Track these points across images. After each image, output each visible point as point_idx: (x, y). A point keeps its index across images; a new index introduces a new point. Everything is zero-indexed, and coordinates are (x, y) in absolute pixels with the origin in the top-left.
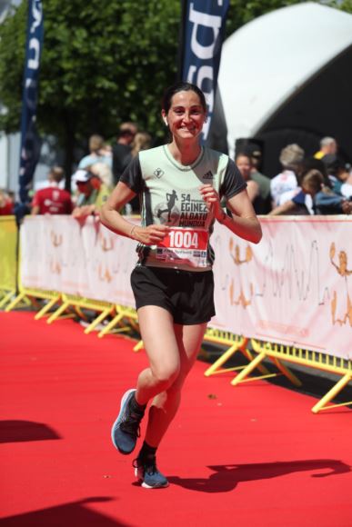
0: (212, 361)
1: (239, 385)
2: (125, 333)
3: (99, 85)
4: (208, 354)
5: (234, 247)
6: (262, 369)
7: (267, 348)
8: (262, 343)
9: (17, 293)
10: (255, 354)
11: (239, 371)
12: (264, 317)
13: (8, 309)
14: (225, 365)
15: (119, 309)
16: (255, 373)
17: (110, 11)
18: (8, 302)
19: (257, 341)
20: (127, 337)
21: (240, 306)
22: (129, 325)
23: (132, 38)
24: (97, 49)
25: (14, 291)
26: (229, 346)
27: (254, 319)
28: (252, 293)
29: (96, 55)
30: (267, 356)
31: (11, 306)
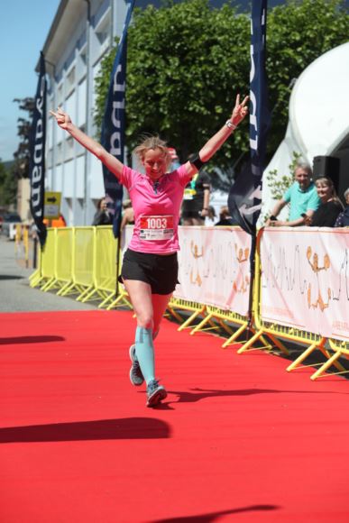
0: (293, 357)
1: (316, 380)
2: (214, 331)
3: (191, 109)
4: (290, 352)
5: (313, 255)
6: (339, 366)
7: (343, 347)
8: (338, 342)
9: (117, 295)
10: (332, 352)
11: (318, 367)
12: (340, 319)
13: (108, 309)
14: (305, 362)
15: (208, 309)
16: (332, 369)
17: (200, 42)
18: (109, 303)
19: (334, 340)
20: (217, 336)
21: (318, 309)
22: (218, 324)
23: (221, 66)
24: (189, 76)
25: (114, 292)
26: (310, 345)
27: (331, 321)
28: (330, 298)
29: (188, 81)
30: (342, 354)
31: (111, 306)
